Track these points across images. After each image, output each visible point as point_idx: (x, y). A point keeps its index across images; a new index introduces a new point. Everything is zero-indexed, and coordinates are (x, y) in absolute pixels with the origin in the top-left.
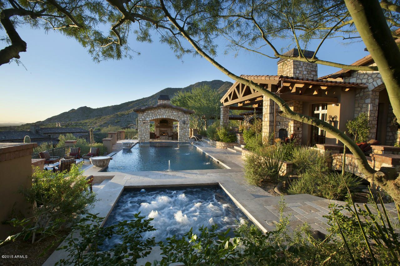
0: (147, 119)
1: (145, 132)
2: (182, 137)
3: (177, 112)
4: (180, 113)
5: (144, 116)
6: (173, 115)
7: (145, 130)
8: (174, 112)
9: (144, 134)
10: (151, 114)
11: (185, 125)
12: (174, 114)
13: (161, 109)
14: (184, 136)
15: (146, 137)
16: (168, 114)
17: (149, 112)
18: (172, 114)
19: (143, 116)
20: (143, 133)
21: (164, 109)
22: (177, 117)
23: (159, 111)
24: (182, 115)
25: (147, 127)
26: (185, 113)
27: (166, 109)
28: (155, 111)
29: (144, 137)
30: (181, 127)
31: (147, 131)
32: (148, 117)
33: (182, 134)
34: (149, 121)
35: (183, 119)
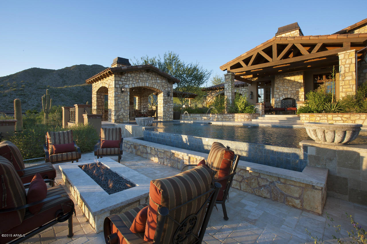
0: (127, 86)
1: (123, 106)
2: (166, 114)
3: (161, 79)
4: (164, 81)
5: (122, 81)
6: (157, 83)
7: (124, 103)
8: (158, 79)
9: (122, 110)
10: (131, 79)
11: (169, 98)
12: (158, 81)
13: (144, 73)
14: (168, 112)
15: (125, 114)
16: (151, 81)
17: (129, 75)
18: (156, 81)
19: (120, 81)
20: (121, 108)
21: (147, 74)
22: (161, 86)
23: (141, 76)
24: (166, 85)
25: (126, 99)
26: (168, 82)
27: (149, 74)
28: (136, 74)
29: (122, 114)
30: (165, 100)
31: (127, 105)
32: (128, 83)
33: (166, 110)
34: (128, 90)
35: (167, 89)
